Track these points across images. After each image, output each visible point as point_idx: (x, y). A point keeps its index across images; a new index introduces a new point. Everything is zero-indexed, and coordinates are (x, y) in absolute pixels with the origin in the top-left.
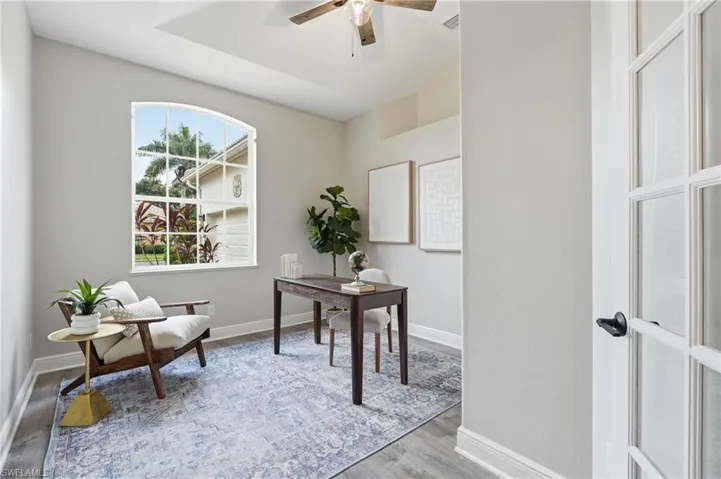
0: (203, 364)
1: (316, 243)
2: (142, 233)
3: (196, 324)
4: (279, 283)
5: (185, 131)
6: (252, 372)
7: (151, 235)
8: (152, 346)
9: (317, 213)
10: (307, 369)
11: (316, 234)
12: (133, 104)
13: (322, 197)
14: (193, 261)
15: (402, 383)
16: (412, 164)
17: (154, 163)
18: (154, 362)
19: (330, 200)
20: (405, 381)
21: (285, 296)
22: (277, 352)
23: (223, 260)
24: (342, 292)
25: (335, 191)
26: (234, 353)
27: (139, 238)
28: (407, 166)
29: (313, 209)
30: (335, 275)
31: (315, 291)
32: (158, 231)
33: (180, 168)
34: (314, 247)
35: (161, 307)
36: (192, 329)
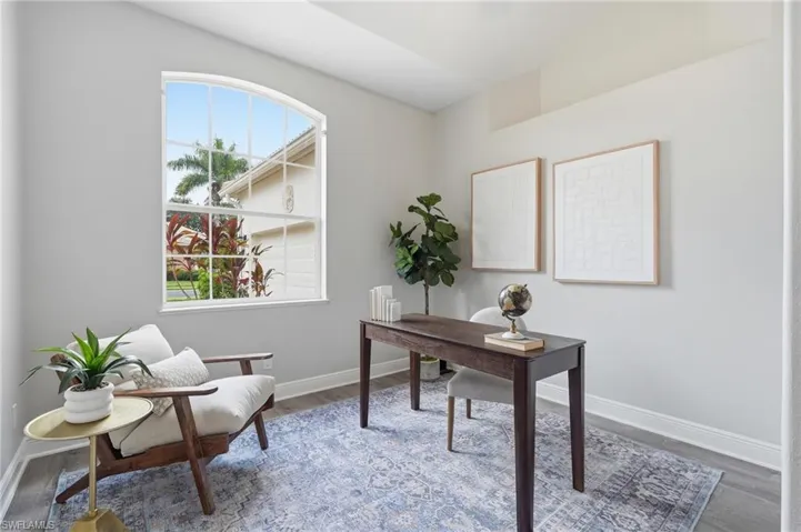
0: (264, 445)
1: (406, 270)
2: (176, 255)
3: (256, 390)
4: (367, 327)
5: (219, 144)
6: (338, 462)
7: (188, 259)
8: (194, 431)
9: (404, 230)
10: (416, 456)
11: (405, 258)
12: (165, 74)
13: (412, 209)
14: (244, 294)
15: (574, 487)
16: (540, 164)
17: (186, 179)
18: (199, 456)
19: (421, 212)
20: (578, 484)
21: (376, 346)
22: (364, 424)
23: (280, 291)
24: (487, 347)
25: (430, 200)
26: (304, 424)
27: (171, 262)
28: (534, 165)
29: (400, 224)
30: (427, 312)
31: (438, 344)
32: (195, 253)
33: (213, 185)
34: (400, 276)
35: (205, 362)
36: (253, 398)
